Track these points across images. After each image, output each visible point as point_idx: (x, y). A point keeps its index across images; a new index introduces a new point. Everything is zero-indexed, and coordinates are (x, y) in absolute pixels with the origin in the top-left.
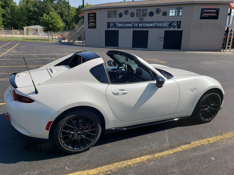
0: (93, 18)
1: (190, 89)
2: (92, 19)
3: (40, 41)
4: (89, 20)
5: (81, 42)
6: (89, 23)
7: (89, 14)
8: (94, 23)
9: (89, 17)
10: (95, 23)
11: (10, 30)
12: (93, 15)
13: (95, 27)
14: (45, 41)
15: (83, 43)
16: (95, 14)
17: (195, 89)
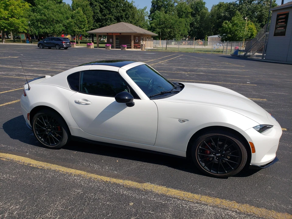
0: (284, 20)
1: (178, 119)
2: (282, 22)
3: (213, 52)
4: (277, 23)
5: (262, 54)
6: (276, 28)
7: (278, 16)
8: (283, 28)
9: (277, 20)
10: (285, 27)
11: (191, 41)
12: (284, 16)
13: (283, 34)
14: (218, 54)
15: (263, 56)
16: (287, 15)
17: (187, 120)
